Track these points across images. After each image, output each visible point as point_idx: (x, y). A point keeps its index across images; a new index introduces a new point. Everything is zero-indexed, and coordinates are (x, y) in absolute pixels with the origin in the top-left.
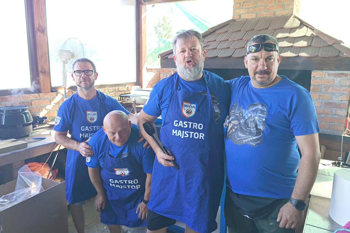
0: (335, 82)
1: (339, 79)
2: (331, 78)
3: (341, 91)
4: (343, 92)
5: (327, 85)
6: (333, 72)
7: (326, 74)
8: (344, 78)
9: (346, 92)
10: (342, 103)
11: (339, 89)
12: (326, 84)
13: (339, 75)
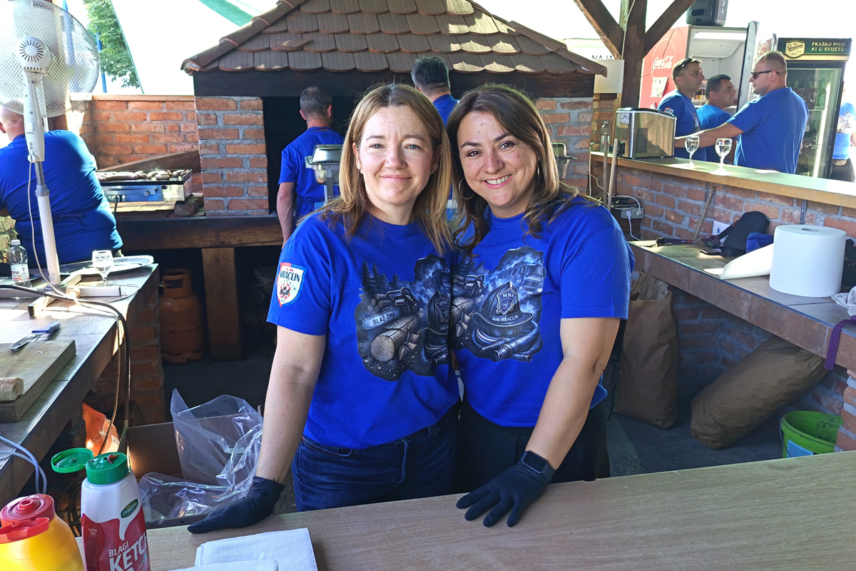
0: (572, 117)
1: (577, 111)
2: (566, 111)
3: (580, 133)
4: (583, 134)
5: (560, 123)
6: (568, 100)
7: (558, 105)
8: (584, 110)
9: (587, 134)
10: (583, 153)
11: (577, 128)
12: (559, 121)
13: (577, 105)
